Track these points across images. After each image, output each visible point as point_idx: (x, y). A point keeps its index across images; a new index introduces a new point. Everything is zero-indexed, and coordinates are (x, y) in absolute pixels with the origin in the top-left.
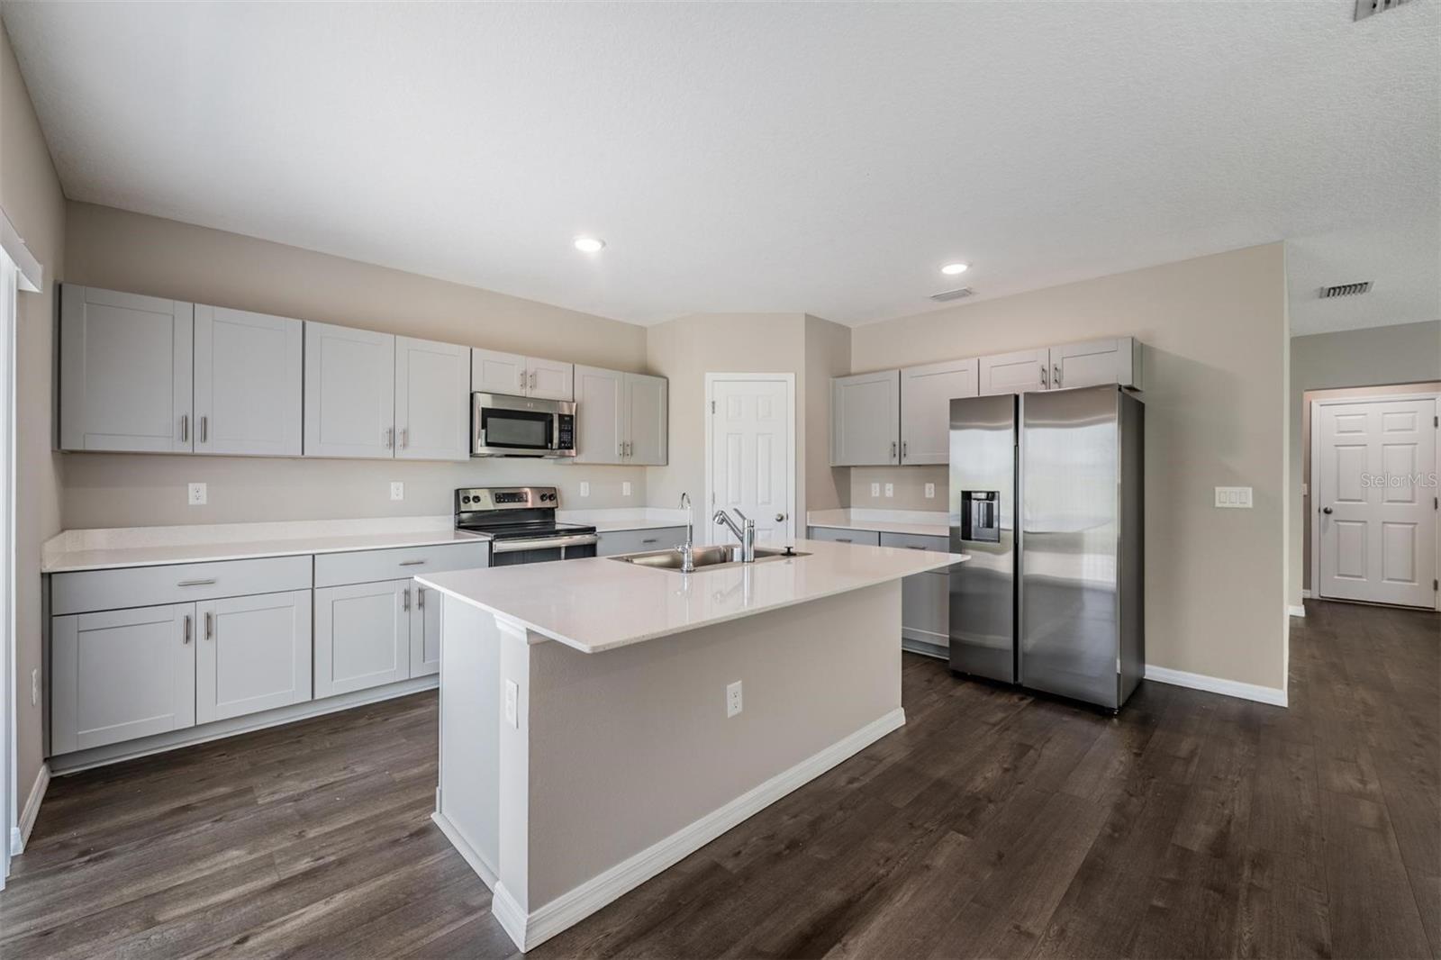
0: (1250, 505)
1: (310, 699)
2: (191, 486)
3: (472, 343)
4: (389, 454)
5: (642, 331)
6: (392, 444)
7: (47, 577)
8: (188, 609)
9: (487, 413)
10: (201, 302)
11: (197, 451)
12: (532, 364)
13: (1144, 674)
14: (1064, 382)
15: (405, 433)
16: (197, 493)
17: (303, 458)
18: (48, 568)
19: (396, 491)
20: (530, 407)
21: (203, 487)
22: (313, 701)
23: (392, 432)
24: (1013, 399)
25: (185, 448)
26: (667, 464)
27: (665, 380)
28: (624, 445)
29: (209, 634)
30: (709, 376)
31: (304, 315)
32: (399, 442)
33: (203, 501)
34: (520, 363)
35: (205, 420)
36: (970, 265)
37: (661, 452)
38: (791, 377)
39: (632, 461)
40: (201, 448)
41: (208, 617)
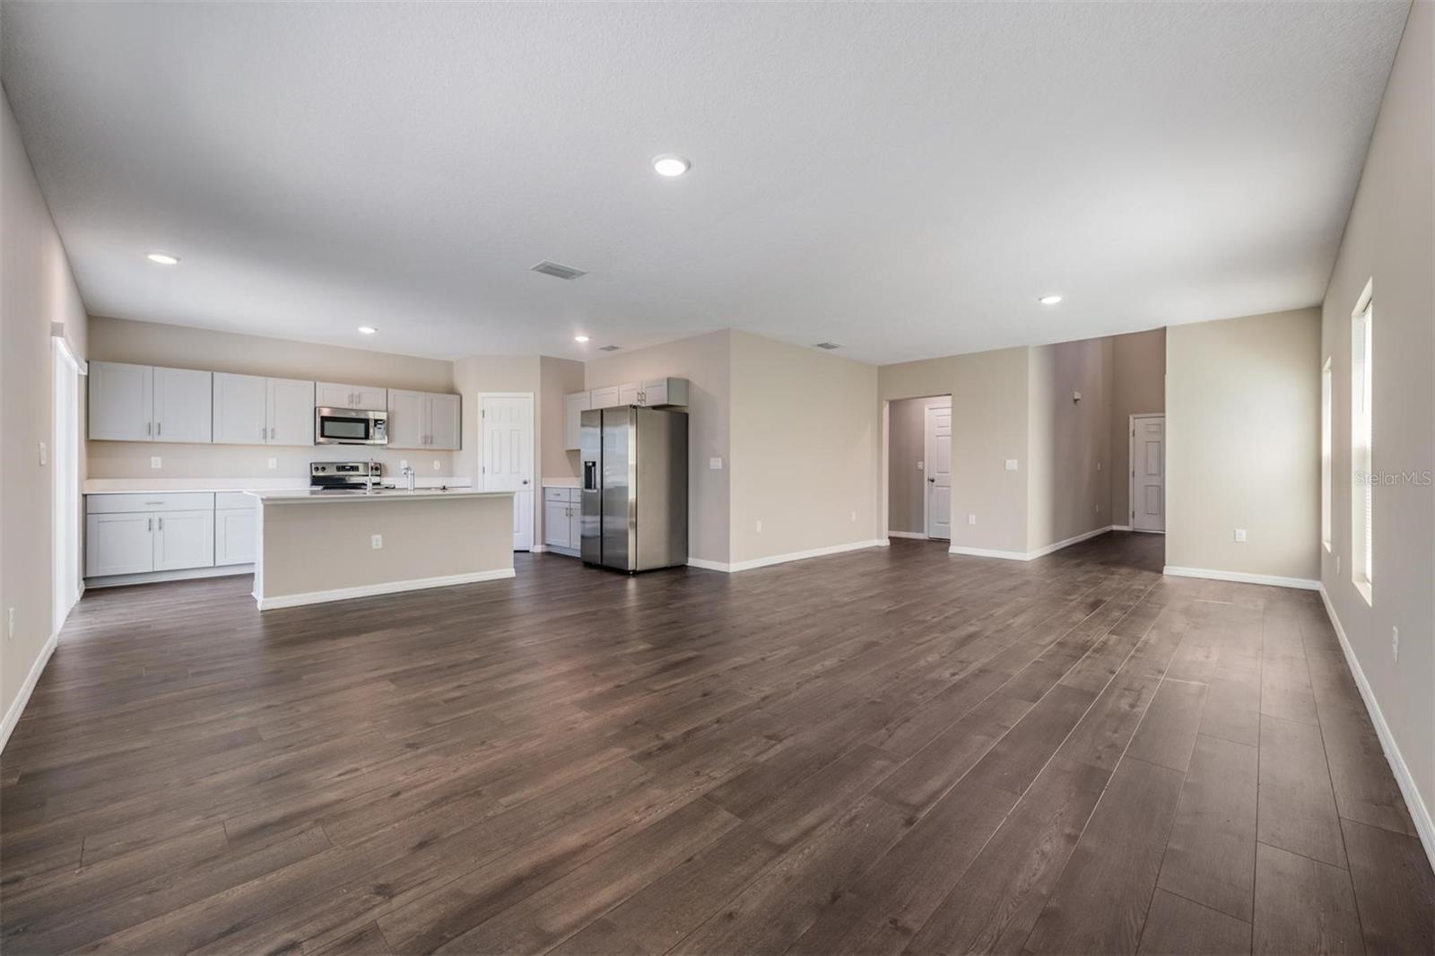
0: (720, 468)
1: (212, 565)
2: (153, 458)
3: (316, 378)
4: (263, 442)
5: (449, 366)
6: (265, 437)
7: (85, 496)
8: (151, 515)
9: (324, 419)
10: (157, 366)
11: (156, 440)
12: (357, 390)
13: (687, 562)
14: (647, 401)
15: (273, 430)
16: (156, 462)
17: (212, 444)
18: (85, 493)
19: (272, 463)
20: (353, 415)
21: (159, 459)
22: (214, 567)
23: (265, 430)
24: (600, 412)
25: (149, 439)
26: (461, 448)
27: (459, 397)
28: (426, 437)
29: (160, 528)
30: (481, 395)
31: (212, 368)
32: (269, 434)
33: (159, 466)
34: (347, 390)
35: (159, 425)
36: (590, 338)
37: (456, 441)
38: (531, 395)
39: (433, 447)
40: (157, 439)
41: (160, 520)
